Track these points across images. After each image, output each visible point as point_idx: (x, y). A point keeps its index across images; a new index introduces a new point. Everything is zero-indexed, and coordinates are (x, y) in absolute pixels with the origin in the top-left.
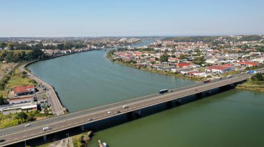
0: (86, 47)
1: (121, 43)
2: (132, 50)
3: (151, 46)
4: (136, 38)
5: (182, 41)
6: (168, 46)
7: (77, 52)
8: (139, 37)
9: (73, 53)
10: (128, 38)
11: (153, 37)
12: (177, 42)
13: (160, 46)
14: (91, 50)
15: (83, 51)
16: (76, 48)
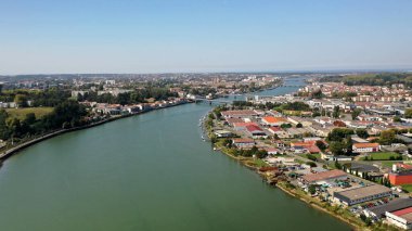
0: (177, 96)
1: (244, 89)
2: (262, 107)
3: (300, 94)
4: (273, 74)
5: (362, 83)
6: (336, 96)
7: (157, 108)
8: (277, 74)
9: (147, 110)
10: (260, 76)
11: (303, 74)
12: (350, 84)
13: (318, 95)
14: (184, 102)
15: (169, 106)
16: (157, 99)
